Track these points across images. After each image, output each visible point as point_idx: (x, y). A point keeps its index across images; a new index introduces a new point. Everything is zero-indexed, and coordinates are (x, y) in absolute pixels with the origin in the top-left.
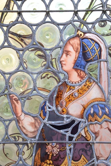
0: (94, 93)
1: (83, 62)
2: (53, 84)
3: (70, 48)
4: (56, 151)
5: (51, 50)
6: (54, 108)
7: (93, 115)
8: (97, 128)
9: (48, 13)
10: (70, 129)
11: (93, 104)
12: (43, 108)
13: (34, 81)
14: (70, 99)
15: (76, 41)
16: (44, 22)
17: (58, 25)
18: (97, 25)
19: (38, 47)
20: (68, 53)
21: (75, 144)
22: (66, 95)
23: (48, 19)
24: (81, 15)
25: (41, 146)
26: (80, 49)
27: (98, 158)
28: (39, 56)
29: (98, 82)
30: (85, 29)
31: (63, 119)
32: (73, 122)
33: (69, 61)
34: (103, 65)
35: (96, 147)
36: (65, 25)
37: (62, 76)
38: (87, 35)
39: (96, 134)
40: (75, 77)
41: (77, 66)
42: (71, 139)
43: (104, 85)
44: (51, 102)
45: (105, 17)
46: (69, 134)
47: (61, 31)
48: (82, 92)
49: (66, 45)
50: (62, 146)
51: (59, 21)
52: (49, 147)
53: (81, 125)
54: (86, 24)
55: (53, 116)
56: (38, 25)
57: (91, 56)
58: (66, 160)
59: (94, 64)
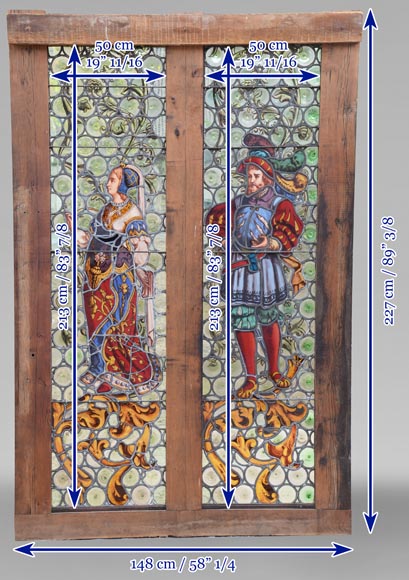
0: (134, 213)
1: (125, 188)
2: (101, 206)
3: (114, 176)
4: (103, 259)
5: (100, 177)
6: (101, 224)
7: (133, 230)
8: (136, 241)
9: (97, 149)
10: (114, 242)
11: (133, 221)
12: (92, 224)
13: (85, 202)
14: (114, 218)
15: (120, 171)
16: (93, 155)
17: (105, 157)
18: (136, 160)
19: (89, 175)
20: (112, 180)
21: (118, 254)
22: (111, 214)
23: (97, 153)
24: (123, 150)
25: (90, 255)
26: (123, 177)
27: (136, 265)
28: (90, 182)
29: (137, 204)
30: (126, 161)
31: (108, 233)
32: (117, 235)
33: (114, 187)
34: (141, 190)
35: (135, 255)
36: (110, 157)
37: (108, 198)
38: (128, 166)
39: (136, 246)
40: (118, 200)
41: (120, 191)
42: (115, 249)
43: (142, 206)
44: (99, 219)
45: (141, 153)
46: (113, 246)
47: (107, 163)
48: (124, 211)
49: (111, 173)
50: (108, 254)
51: (105, 155)
52: (97, 256)
53: (124, 239)
54: (127, 157)
55: (100, 231)
56: (89, 157)
57: (132, 183)
58: (111, 267)
59: (134, 189)
